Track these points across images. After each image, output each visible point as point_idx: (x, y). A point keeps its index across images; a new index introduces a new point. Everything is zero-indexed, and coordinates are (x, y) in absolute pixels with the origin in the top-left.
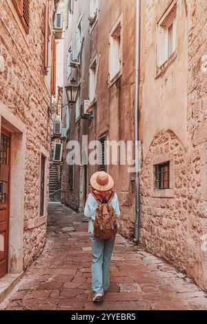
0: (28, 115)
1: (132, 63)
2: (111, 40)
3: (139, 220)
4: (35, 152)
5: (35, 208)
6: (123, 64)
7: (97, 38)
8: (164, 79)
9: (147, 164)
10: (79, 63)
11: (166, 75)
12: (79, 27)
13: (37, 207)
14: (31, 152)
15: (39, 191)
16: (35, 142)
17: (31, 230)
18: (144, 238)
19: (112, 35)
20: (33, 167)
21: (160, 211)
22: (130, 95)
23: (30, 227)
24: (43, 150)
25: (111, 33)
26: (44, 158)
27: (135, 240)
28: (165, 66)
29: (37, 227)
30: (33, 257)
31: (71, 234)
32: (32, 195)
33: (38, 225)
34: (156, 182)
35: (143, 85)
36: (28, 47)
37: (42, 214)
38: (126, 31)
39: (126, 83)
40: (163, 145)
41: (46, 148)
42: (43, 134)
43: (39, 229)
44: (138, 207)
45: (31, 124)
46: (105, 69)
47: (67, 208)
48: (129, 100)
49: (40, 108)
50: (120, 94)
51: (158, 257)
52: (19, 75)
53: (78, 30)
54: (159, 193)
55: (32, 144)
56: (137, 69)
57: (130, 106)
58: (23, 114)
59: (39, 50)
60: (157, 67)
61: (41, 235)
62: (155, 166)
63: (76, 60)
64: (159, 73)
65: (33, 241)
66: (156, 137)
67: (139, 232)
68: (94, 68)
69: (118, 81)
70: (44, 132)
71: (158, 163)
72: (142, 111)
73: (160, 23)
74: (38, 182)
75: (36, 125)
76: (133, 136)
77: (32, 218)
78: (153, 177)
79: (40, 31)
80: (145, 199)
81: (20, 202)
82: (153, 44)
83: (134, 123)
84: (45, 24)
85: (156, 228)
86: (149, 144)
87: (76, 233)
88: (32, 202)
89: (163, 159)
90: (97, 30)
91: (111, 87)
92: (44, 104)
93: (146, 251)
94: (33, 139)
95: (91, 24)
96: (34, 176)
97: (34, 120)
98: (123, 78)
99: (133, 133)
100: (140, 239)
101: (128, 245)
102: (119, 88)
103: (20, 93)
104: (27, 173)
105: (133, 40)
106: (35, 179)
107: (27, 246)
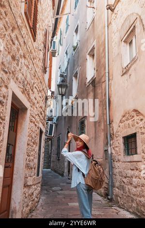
0: (32, 97)
1: (103, 69)
2: (88, 57)
3: (112, 181)
4: (36, 125)
5: (33, 169)
6: (97, 71)
7: (78, 58)
8: (128, 75)
9: (117, 137)
10: (66, 74)
11: (130, 71)
12: (66, 53)
13: (35, 168)
14: (32, 125)
15: (37, 156)
16: (36, 118)
17: (29, 187)
18: (117, 196)
19: (89, 54)
20: (33, 136)
21: (130, 173)
22: (102, 90)
23: (29, 184)
24: (41, 126)
25: (88, 52)
26: (41, 132)
27: (109, 197)
28: (129, 66)
29: (34, 185)
30: (30, 210)
31: (59, 192)
32: (32, 158)
33: (35, 183)
34: (125, 150)
35: (112, 82)
36: (35, 51)
37: (38, 175)
38: (99, 50)
39: (99, 82)
40: (130, 122)
41: (44, 125)
42: (41, 114)
43: (35, 187)
44: (111, 171)
45: (34, 104)
46: (84, 76)
47: (55, 174)
48: (102, 93)
49: (40, 95)
50: (94, 90)
51: (130, 212)
52: (28, 67)
53: (65, 55)
54: (129, 158)
55: (34, 119)
56: (107, 71)
57: (102, 97)
58: (29, 95)
59: (41, 56)
60: (122, 68)
61: (37, 192)
62: (124, 138)
63: (64, 73)
64: (124, 72)
65: (31, 196)
66: (124, 116)
67: (112, 190)
68: (76, 77)
69: (93, 81)
70: (42, 112)
71: (126, 135)
72: (111, 99)
73: (123, 41)
74: (37, 149)
75: (37, 106)
76: (105, 117)
77: (31, 177)
78: (122, 146)
79: (43, 45)
80: (116, 164)
81: (22, 162)
82: (118, 54)
83: (106, 109)
84: (46, 41)
85: (127, 187)
86: (118, 122)
87: (63, 192)
88: (32, 164)
89: (130, 132)
90: (78, 52)
91: (88, 86)
92: (43, 93)
93: (119, 207)
94: (34, 115)
95: (74, 50)
96: (34, 143)
97: (36, 102)
98: (97, 80)
99: (105, 116)
100: (114, 196)
101: (104, 202)
102: (94, 86)
103: (27, 79)
104: (29, 140)
105: (103, 54)
106: (34, 146)
107: (26, 200)
